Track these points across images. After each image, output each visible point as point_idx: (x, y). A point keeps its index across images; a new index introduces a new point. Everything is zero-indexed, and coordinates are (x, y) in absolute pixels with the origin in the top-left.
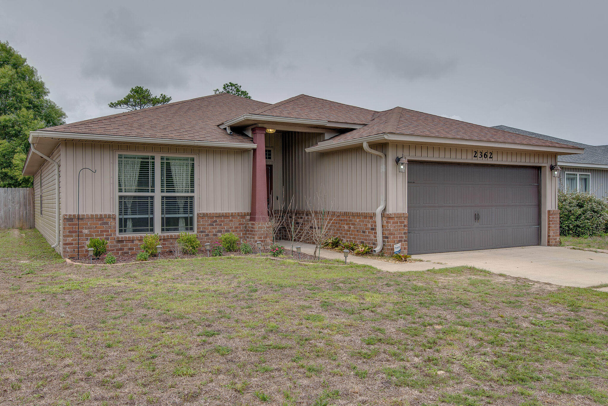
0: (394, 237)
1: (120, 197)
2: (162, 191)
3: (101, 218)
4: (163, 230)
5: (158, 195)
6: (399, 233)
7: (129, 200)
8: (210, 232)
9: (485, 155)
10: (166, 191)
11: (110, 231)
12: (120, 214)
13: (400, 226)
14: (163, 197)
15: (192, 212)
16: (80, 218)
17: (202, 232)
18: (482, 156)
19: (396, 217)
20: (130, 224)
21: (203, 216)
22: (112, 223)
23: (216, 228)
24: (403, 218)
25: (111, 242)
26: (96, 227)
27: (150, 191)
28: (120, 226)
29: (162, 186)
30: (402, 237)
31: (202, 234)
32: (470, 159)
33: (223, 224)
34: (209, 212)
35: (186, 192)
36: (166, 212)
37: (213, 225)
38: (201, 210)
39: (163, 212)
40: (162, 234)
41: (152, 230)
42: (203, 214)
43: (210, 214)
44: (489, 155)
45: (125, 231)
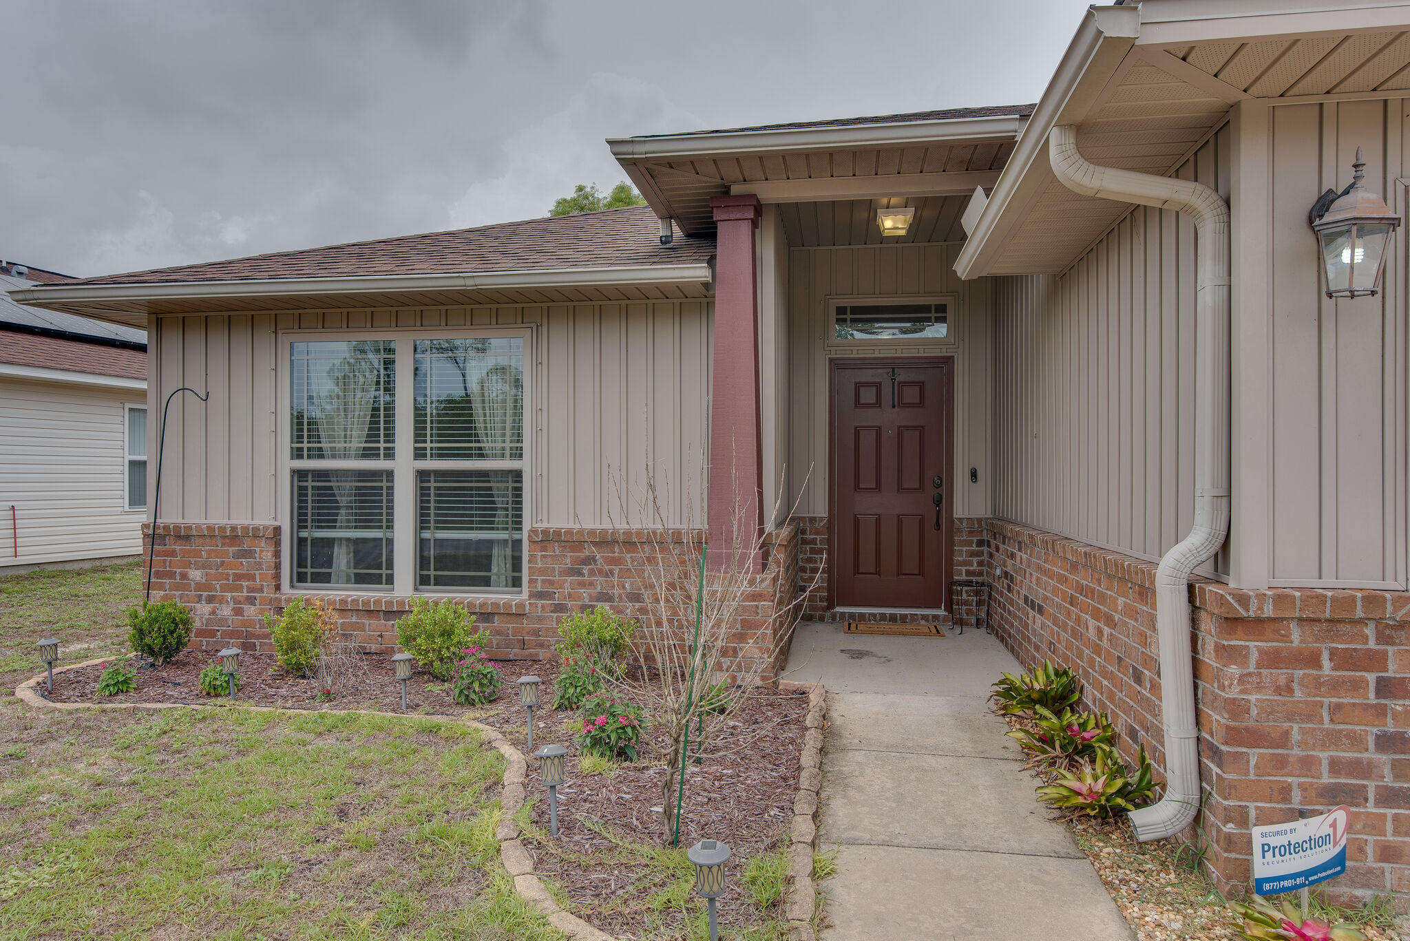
1: (300, 474)
2: (419, 454)
3: (234, 536)
4: (423, 580)
5: (404, 467)
6: (1332, 739)
11: (258, 577)
12: (300, 524)
14: (422, 475)
15: (518, 525)
16: (183, 535)
17: (540, 595)
20: (342, 559)
21: (546, 539)
22: (264, 553)
23: (591, 584)
24: (1370, 631)
25: (261, 612)
26: (223, 562)
27: (382, 455)
28: (300, 561)
31: (540, 603)
33: (616, 572)
34: (571, 525)
35: (495, 456)
36: (437, 522)
37: (580, 573)
38: (545, 519)
39: (422, 522)
40: (418, 595)
41: (390, 580)
42: (545, 532)
43: (569, 532)
45: (322, 578)
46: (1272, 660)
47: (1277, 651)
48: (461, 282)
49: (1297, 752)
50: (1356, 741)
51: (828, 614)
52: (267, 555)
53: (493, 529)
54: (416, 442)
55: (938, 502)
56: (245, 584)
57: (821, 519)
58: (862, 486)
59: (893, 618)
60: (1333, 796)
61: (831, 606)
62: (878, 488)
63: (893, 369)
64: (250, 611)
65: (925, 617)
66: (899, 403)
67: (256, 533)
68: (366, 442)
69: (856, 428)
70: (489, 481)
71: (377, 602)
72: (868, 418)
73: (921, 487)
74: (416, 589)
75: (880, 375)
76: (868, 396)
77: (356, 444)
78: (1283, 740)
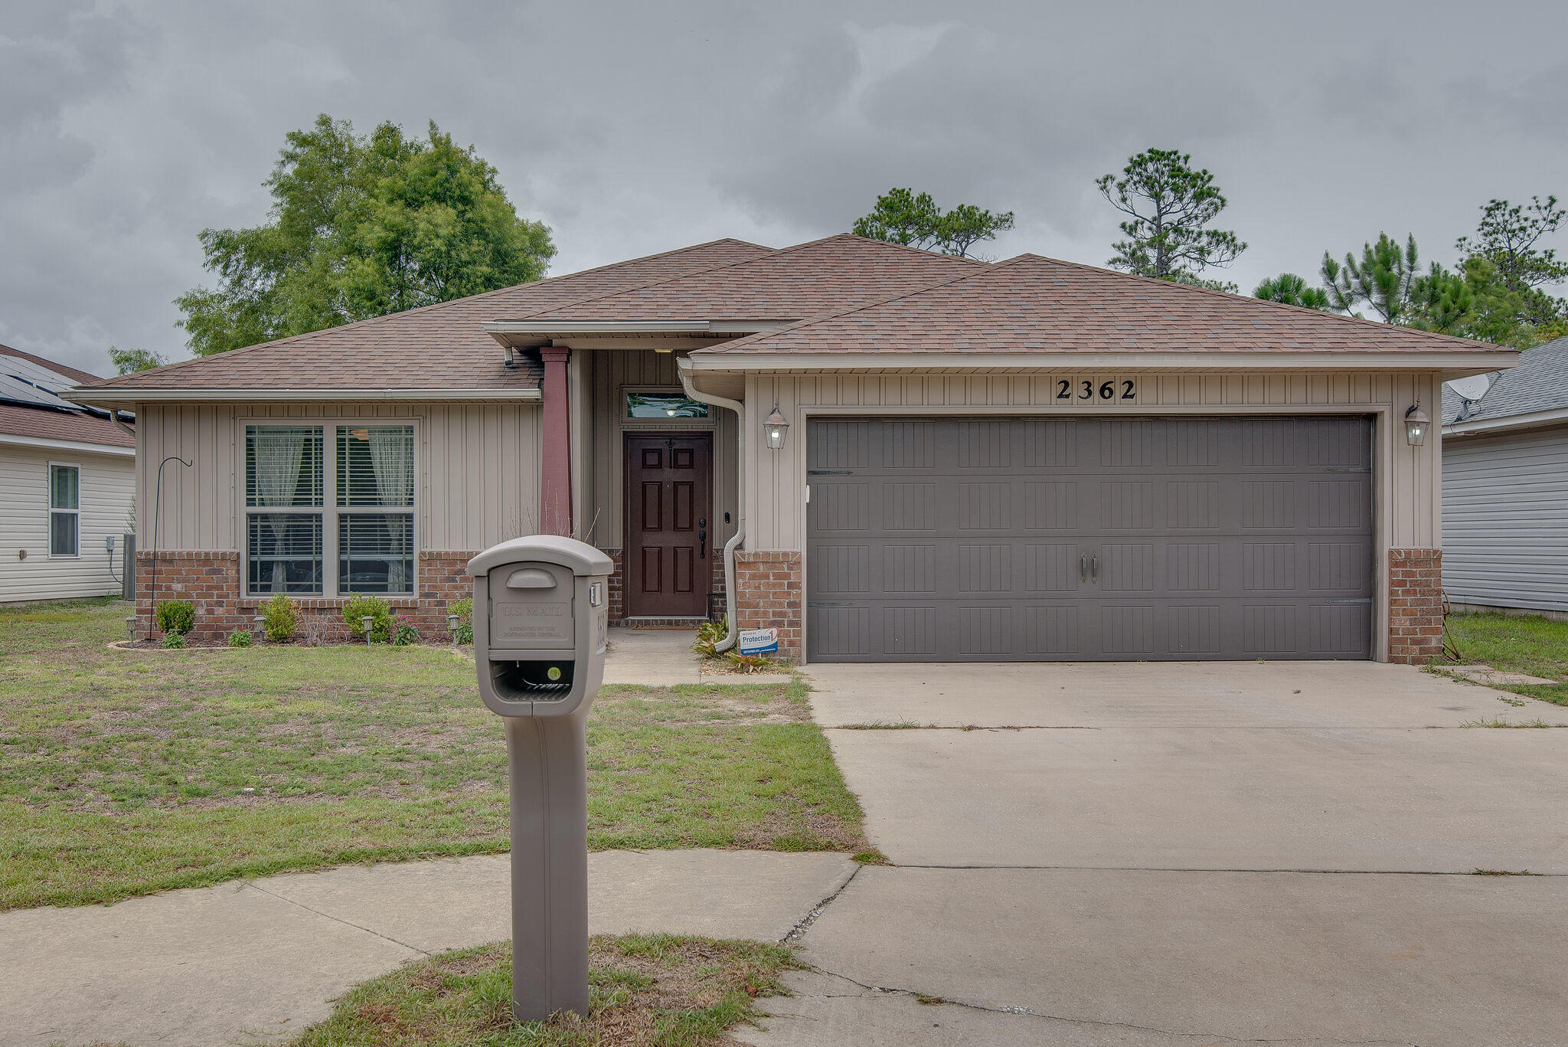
0: (756, 614)
1: (252, 517)
2: (341, 503)
3: (206, 560)
4: (342, 589)
5: (330, 512)
6: (773, 605)
7: (278, 523)
8: (446, 596)
9: (1103, 389)
10: (351, 504)
11: (225, 587)
12: (252, 551)
13: (774, 586)
14: (342, 517)
15: (410, 550)
16: (168, 560)
17: (427, 595)
18: (1090, 393)
19: (763, 562)
20: (279, 575)
21: (430, 559)
22: (230, 571)
23: (462, 587)
24: (785, 566)
25: (228, 612)
26: (198, 578)
27: (313, 503)
28: (253, 577)
29: (341, 489)
30: (783, 614)
31: (427, 600)
32: (1045, 403)
34: (447, 550)
35: (391, 504)
36: (351, 549)
37: (454, 580)
38: (429, 545)
39: (342, 549)
40: (340, 598)
41: (319, 588)
42: (431, 554)
43: (447, 553)
44: (1120, 390)
45: (266, 588)
46: (753, 577)
47: (755, 574)
48: (383, 395)
49: (762, 609)
50: (781, 605)
51: (623, 621)
52: (231, 573)
53: (389, 553)
54: (338, 494)
55: (703, 538)
56: (215, 592)
57: (618, 551)
58: (648, 526)
59: (670, 623)
60: (773, 624)
61: (625, 615)
62: (660, 528)
63: (671, 439)
64: (219, 611)
65: (691, 621)
66: (676, 466)
67: (222, 558)
68: (295, 494)
69: (643, 483)
71: (313, 602)
72: (655, 476)
73: (691, 527)
74: (339, 595)
75: (662, 444)
76: (652, 459)
77: (290, 496)
78: (757, 606)
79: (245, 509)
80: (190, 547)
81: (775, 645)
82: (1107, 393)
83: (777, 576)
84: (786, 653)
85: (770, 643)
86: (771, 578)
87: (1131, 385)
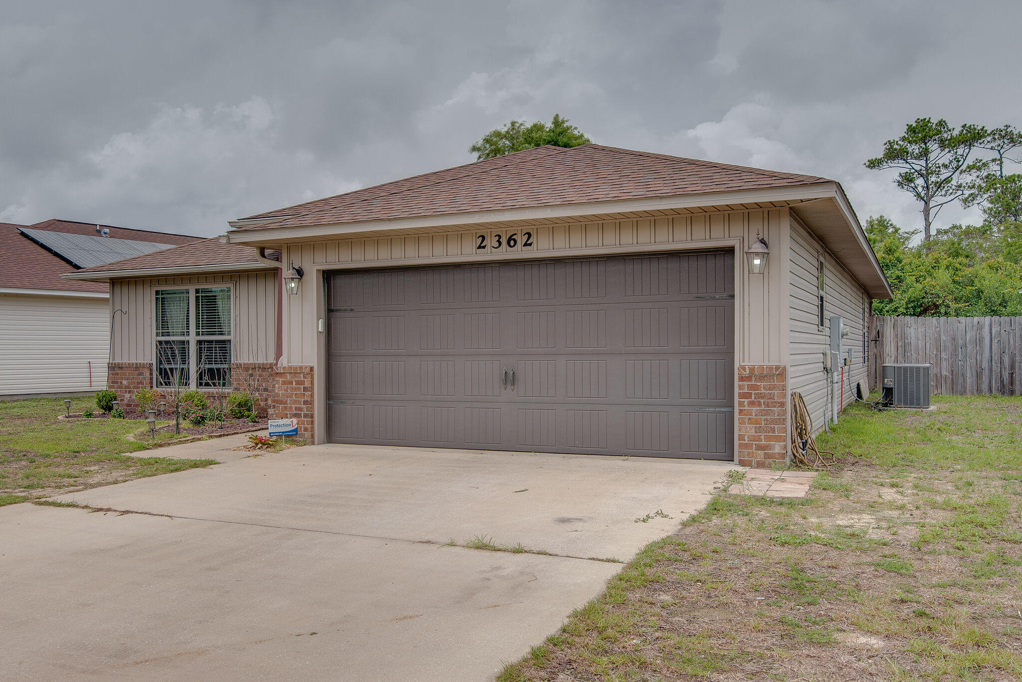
0: (286, 408)
1: (160, 343)
2: (198, 334)
3: (137, 367)
4: (199, 385)
5: (193, 339)
6: (295, 402)
8: (245, 390)
9: (510, 239)
10: (203, 334)
11: (145, 383)
12: (159, 362)
13: (296, 389)
14: (200, 342)
16: (121, 367)
17: (236, 389)
18: (500, 244)
19: (289, 373)
20: (176, 376)
21: (237, 367)
24: (302, 376)
26: (133, 377)
27: (186, 335)
29: (198, 327)
30: (300, 409)
32: (468, 253)
34: (246, 362)
35: (225, 334)
36: (204, 361)
38: (237, 359)
39: (199, 361)
40: (197, 390)
41: (189, 384)
42: (235, 365)
43: (245, 364)
44: (521, 240)
45: (168, 384)
46: (284, 383)
47: (285, 381)
49: (289, 405)
50: (299, 402)
52: (148, 375)
54: (196, 329)
56: (140, 385)
60: (295, 415)
67: (143, 366)
70: (225, 345)
71: (186, 393)
74: (197, 387)
77: (178, 330)
78: (286, 403)
79: (155, 339)
80: (133, 361)
81: (296, 430)
82: (512, 243)
83: (298, 383)
84: (302, 436)
85: (291, 428)
86: (294, 384)
87: (529, 235)
